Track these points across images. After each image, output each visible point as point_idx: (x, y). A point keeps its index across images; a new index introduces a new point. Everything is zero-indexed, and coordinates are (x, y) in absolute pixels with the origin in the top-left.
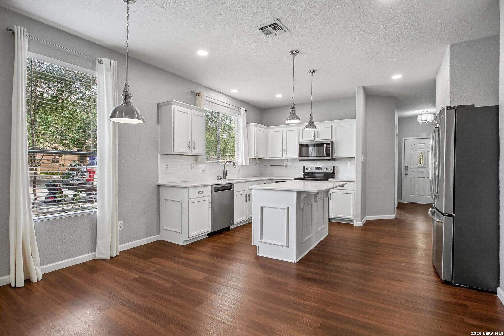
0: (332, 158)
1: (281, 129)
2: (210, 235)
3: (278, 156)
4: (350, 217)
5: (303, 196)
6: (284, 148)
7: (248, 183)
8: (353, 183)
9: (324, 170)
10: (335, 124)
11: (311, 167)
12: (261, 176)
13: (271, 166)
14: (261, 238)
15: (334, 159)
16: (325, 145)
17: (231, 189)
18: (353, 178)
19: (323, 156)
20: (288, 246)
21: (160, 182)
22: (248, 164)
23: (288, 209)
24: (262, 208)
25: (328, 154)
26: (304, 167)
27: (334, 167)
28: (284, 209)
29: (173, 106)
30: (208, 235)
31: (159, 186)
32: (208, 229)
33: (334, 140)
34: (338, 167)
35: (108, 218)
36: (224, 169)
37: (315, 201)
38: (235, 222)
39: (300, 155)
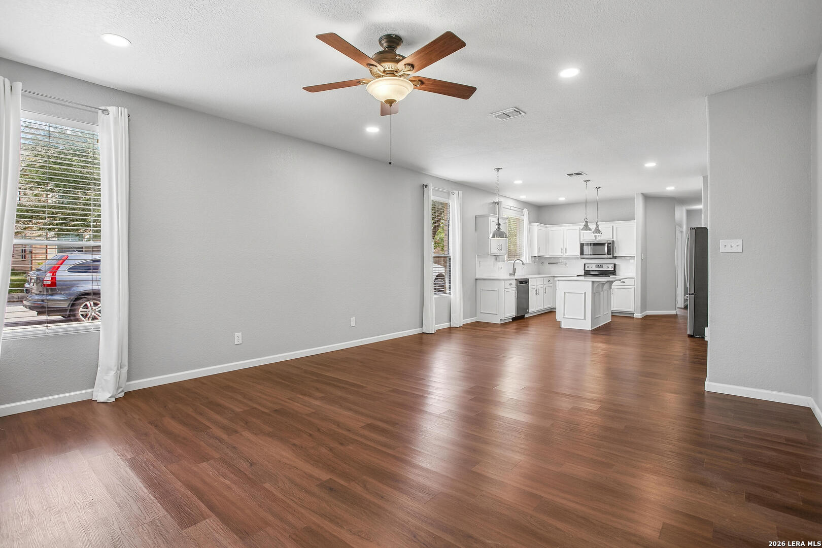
0: (613, 256)
1: (561, 228)
2: (514, 319)
3: (559, 254)
4: (631, 310)
5: (596, 285)
6: (565, 247)
7: (537, 279)
8: (633, 279)
9: (605, 268)
10: (616, 224)
11: (593, 264)
12: (539, 274)
13: (549, 263)
14: (564, 315)
15: (615, 258)
16: (606, 244)
17: (527, 283)
18: (633, 274)
19: (605, 255)
20: (585, 319)
21: (477, 277)
22: (531, 262)
23: (585, 293)
24: (565, 294)
25: (609, 253)
26: (585, 264)
27: (615, 265)
28: (582, 293)
29: (490, 218)
30: (512, 318)
31: (476, 279)
32: (513, 314)
33: (615, 239)
34: (619, 265)
35: (458, 299)
36: (514, 267)
37: (602, 290)
38: (530, 310)
39: (582, 253)
